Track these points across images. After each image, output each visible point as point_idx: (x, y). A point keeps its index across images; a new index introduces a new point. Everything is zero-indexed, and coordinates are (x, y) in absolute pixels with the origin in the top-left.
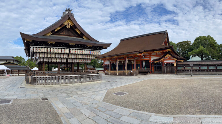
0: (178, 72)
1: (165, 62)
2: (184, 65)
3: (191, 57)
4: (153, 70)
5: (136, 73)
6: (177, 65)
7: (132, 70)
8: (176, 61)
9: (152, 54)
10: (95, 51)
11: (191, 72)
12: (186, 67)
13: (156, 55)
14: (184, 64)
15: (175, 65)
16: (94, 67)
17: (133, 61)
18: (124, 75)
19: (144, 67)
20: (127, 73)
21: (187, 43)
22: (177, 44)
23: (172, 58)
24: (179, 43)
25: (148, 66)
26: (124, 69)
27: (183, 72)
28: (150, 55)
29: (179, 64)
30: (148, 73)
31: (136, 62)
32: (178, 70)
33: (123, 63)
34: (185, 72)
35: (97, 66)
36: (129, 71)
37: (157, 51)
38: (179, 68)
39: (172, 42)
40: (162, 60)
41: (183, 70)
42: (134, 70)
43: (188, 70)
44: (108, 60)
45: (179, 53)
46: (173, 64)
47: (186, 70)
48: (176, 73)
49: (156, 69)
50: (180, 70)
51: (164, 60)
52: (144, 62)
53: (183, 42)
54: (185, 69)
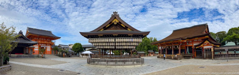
0: (216, 57)
1: (205, 47)
2: (221, 50)
3: (226, 42)
4: (195, 55)
5: (179, 57)
6: (214, 50)
8: (214, 46)
9: (194, 41)
11: (226, 57)
12: (222, 52)
13: (198, 41)
14: (220, 49)
15: (212, 50)
17: (178, 46)
18: (170, 58)
19: (188, 52)
20: (172, 57)
21: (223, 33)
22: (216, 34)
23: (210, 44)
24: (218, 33)
25: (191, 52)
26: (171, 54)
27: (220, 57)
28: (193, 42)
29: (216, 49)
30: (191, 58)
31: (181, 48)
32: (215, 55)
33: (171, 48)
34: (221, 57)
36: (174, 55)
37: (197, 38)
38: (216, 53)
40: (202, 45)
41: (219, 55)
42: (178, 54)
43: (224, 55)
45: (218, 40)
47: (222, 55)
48: (214, 58)
49: (197, 54)
50: (217, 55)
51: (204, 46)
52: (188, 47)
53: (220, 32)
54: (222, 54)
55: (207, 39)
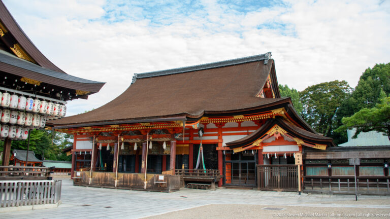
0: (311, 184)
1: (267, 150)
2: (330, 161)
3: (351, 132)
4: (228, 176)
5: (174, 183)
6: (304, 161)
7: (164, 173)
8: (303, 148)
9: (226, 126)
10: (49, 101)
11: (352, 185)
12: (334, 169)
13: (240, 128)
14: (329, 157)
15: (298, 160)
16: (39, 156)
17: (168, 143)
18: (137, 186)
19: (200, 167)
20: (146, 183)
21: (335, 87)
22: (302, 94)
23: (289, 138)
24: (309, 89)
25: (211, 164)
26: (138, 170)
27: (327, 185)
28: (220, 128)
29: (311, 156)
30: (213, 185)
31: (177, 149)
32: (308, 179)
33: (136, 148)
34: (333, 185)
35: (49, 153)
36: (151, 176)
37: (241, 117)
38: (311, 172)
39: (286, 87)
40: (257, 143)
41: (324, 179)
42: (168, 173)
43: (344, 179)
44: (90, 136)
45: (311, 121)
46: (291, 159)
47: (336, 179)
48: (303, 188)
49: (235, 174)
50: (316, 179)
51: (263, 144)
52: (201, 148)
53: (322, 85)
54: (333, 175)
55: (278, 121)
